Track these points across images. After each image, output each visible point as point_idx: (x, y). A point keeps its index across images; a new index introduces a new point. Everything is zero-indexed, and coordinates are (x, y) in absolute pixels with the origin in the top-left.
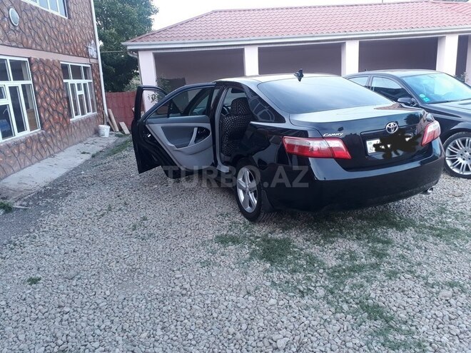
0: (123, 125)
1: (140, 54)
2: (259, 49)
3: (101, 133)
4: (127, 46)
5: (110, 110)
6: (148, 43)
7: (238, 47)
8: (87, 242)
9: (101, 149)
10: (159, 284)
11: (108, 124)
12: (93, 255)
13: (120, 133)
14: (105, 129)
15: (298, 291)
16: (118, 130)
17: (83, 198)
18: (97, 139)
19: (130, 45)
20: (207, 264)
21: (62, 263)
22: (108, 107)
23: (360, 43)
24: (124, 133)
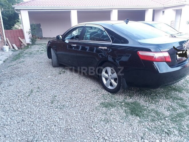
0: (14, 45)
1: (22, 11)
2: (77, 11)
3: (5, 49)
4: (14, 7)
5: (7, 38)
6: (25, 6)
7: (68, 10)
8: (28, 113)
9: (7, 58)
10: (89, 138)
11: (7, 45)
12: (36, 122)
13: (13, 50)
14: (6, 48)
15: (164, 132)
16: (12, 48)
17: (10, 85)
18: (3, 53)
19: (16, 7)
20: (107, 121)
21: (19, 130)
22: (6, 37)
23: (118, 11)
24: (15, 49)
